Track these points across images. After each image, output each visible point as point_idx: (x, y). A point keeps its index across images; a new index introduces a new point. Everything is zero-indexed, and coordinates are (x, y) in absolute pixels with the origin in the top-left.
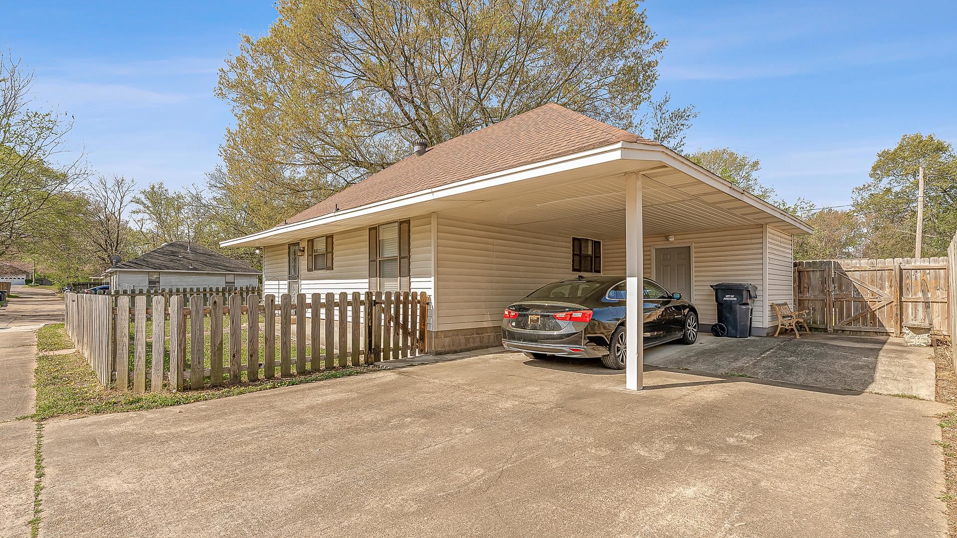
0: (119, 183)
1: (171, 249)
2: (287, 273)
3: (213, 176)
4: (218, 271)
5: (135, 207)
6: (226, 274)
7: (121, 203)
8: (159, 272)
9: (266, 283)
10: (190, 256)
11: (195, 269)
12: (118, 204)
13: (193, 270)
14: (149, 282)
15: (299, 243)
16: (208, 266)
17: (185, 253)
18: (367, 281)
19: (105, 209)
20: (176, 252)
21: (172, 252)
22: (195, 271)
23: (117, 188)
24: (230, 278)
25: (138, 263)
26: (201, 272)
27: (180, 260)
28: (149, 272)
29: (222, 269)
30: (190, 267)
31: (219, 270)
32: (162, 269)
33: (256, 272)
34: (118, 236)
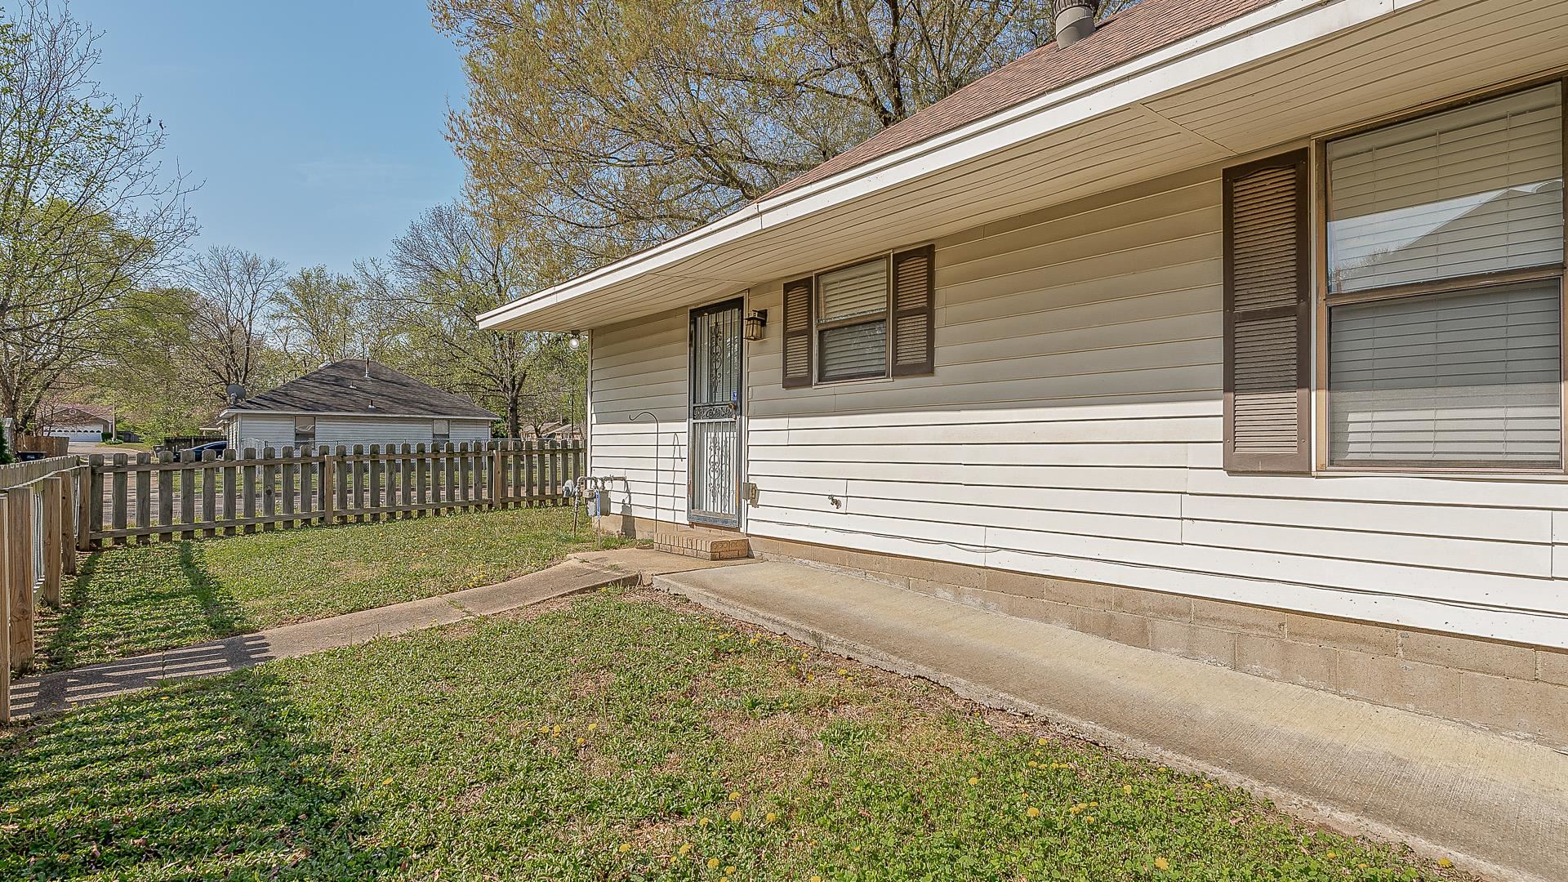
0: (251, 268)
1: (334, 373)
2: (684, 399)
3: (405, 247)
4: (420, 414)
5: (276, 307)
6: (433, 419)
7: (253, 302)
8: (314, 417)
9: (597, 429)
10: (370, 386)
11: (377, 410)
12: (247, 304)
13: (375, 413)
14: (297, 434)
15: (742, 299)
16: (401, 404)
17: (361, 380)
18: (1217, 407)
19: (227, 312)
20: (343, 379)
21: (337, 379)
22: (378, 415)
23: (245, 277)
24: (441, 428)
25: (277, 399)
26: (390, 415)
27: (353, 395)
28: (295, 416)
29: (426, 410)
30: (370, 406)
31: (422, 411)
32: (319, 411)
33: (487, 416)
34: (248, 358)
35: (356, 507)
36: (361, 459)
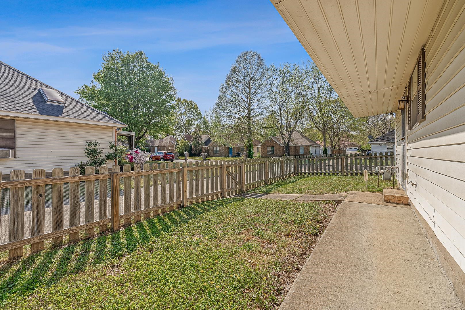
14: (387, 149)
25: (382, 139)
28: (387, 143)
32: (394, 141)
35: (351, 171)
36: (352, 157)
